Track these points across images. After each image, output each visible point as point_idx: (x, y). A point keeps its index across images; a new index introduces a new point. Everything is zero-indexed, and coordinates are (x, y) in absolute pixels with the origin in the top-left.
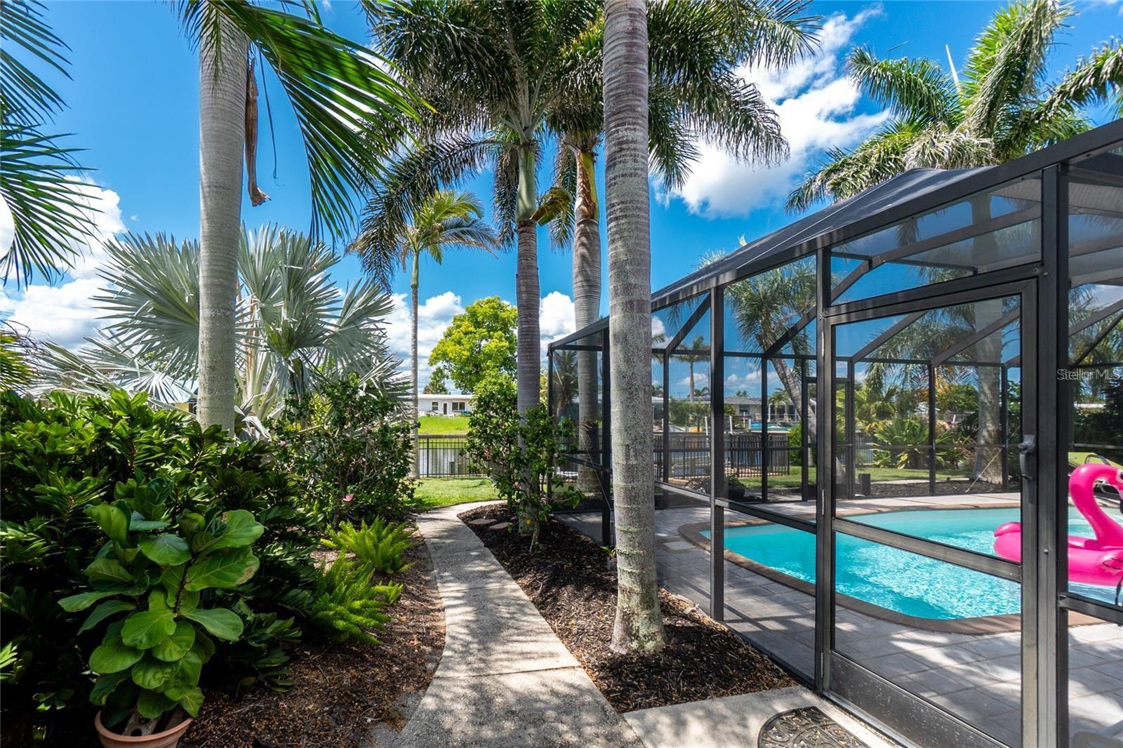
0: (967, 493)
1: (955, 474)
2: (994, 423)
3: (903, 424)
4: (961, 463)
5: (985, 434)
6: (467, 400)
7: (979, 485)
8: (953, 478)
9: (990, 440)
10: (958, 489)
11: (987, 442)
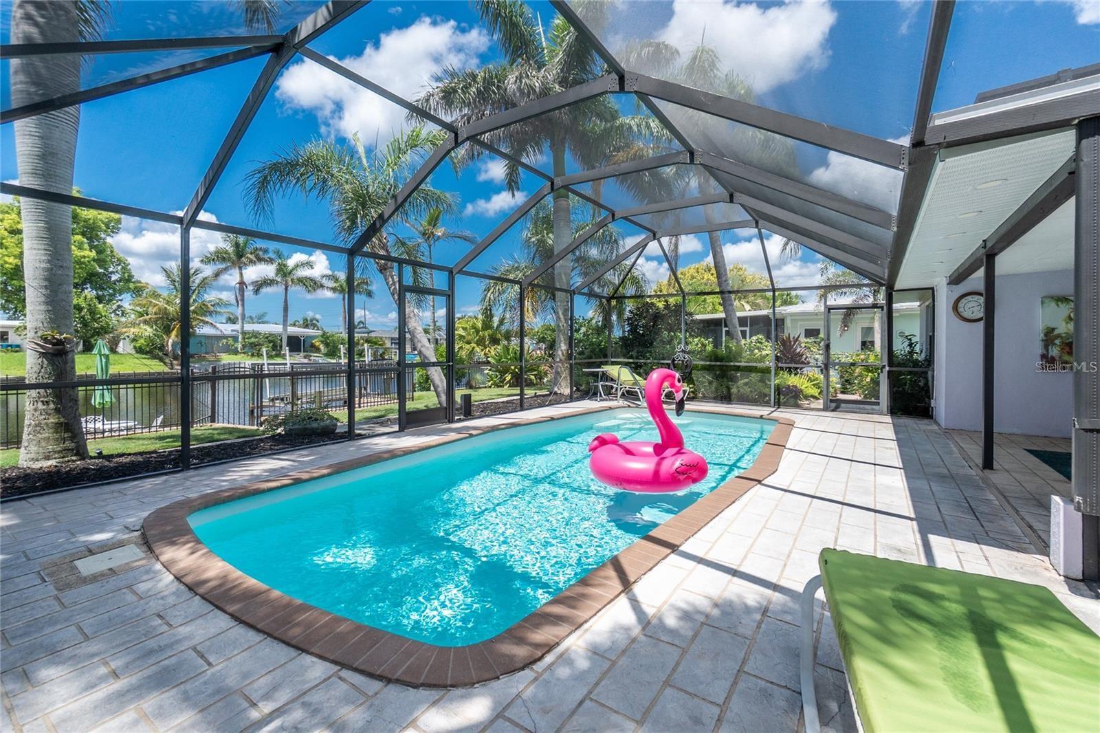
0: (547, 406)
1: (541, 389)
2: (565, 344)
3: (508, 349)
4: (545, 380)
5: (560, 353)
6: (12, 327)
7: (555, 396)
8: (539, 393)
9: (563, 358)
10: (541, 402)
11: (561, 360)
